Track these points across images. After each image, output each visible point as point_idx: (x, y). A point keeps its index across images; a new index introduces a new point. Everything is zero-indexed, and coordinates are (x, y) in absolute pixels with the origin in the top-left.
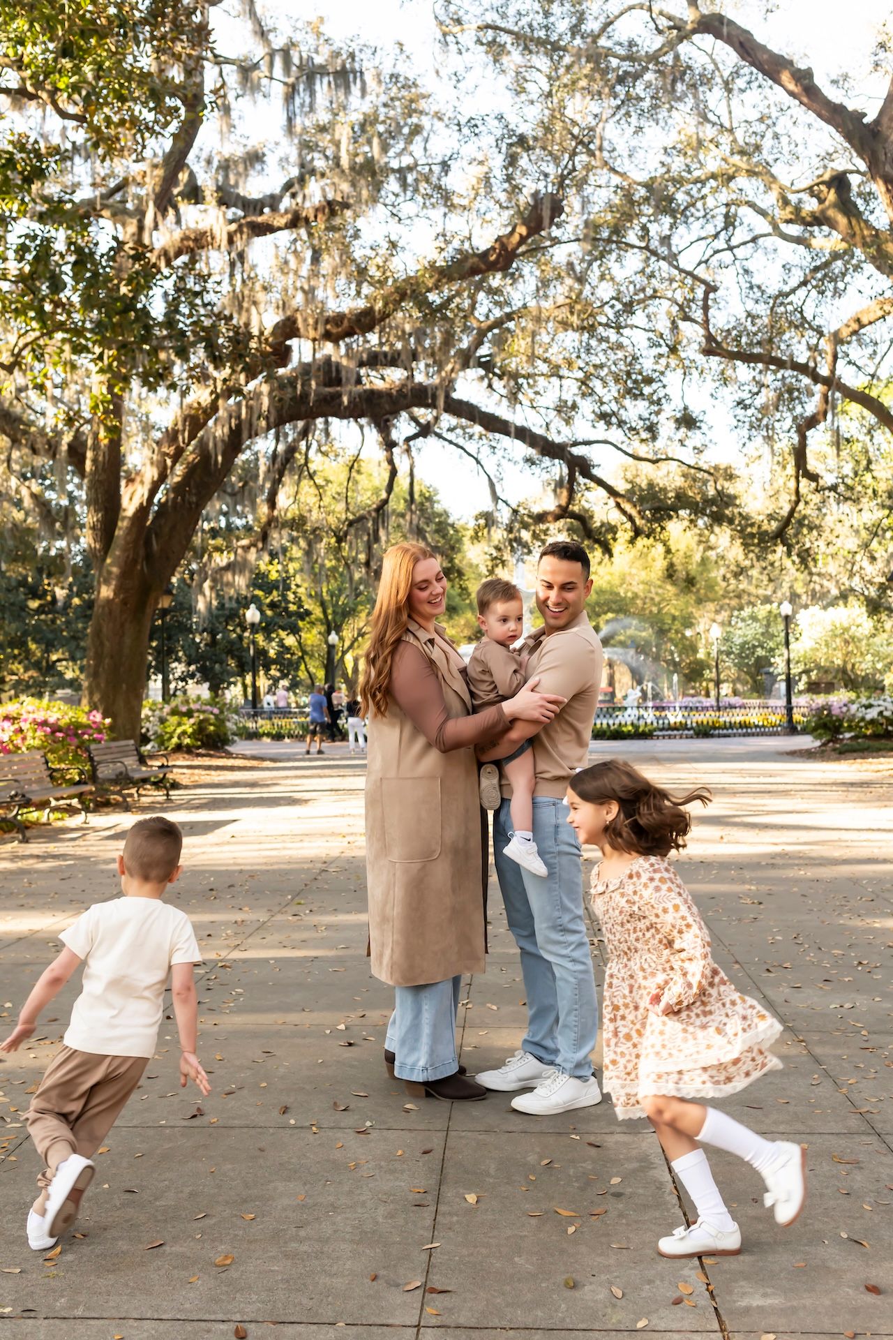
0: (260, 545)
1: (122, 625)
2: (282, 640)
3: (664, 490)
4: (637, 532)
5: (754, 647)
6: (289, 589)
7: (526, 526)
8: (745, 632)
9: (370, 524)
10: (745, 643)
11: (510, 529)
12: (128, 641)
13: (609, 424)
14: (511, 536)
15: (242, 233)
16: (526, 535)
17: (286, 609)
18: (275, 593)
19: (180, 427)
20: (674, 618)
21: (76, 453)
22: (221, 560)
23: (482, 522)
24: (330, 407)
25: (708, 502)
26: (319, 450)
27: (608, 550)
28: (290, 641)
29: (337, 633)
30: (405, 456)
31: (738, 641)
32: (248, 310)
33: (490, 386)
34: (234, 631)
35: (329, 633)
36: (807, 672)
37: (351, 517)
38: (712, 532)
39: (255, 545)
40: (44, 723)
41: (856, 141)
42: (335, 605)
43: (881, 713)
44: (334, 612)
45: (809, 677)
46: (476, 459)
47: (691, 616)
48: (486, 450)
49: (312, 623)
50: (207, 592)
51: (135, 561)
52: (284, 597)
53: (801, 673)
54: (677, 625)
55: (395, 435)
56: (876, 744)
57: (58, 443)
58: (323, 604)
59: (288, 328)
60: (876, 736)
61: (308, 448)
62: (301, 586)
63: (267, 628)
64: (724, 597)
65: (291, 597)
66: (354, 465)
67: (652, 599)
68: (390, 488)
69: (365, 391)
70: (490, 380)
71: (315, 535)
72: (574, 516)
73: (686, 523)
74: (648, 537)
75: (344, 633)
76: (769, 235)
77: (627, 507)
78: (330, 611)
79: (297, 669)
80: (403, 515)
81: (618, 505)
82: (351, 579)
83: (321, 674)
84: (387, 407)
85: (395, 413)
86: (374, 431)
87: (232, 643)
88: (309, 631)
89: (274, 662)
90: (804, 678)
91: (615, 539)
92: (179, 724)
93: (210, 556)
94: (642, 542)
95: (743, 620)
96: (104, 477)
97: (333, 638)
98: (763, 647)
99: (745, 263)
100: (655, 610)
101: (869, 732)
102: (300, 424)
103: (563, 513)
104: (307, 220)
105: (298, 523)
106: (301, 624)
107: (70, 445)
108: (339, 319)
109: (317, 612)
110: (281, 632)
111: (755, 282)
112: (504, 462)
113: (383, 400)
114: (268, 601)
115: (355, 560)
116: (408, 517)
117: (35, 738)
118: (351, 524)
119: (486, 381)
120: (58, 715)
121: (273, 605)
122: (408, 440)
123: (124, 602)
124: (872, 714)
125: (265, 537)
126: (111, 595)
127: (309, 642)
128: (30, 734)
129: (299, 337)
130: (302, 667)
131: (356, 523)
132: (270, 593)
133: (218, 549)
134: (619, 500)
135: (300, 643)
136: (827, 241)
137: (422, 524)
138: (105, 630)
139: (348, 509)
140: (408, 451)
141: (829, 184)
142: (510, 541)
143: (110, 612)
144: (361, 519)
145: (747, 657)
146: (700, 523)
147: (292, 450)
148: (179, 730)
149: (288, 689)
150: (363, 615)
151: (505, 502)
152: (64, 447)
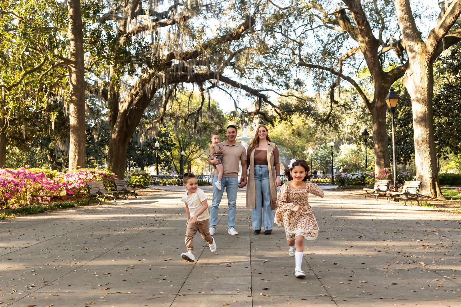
0: (160, 121)
1: (119, 147)
2: (165, 153)
3: (291, 105)
4: (282, 119)
5: (326, 157)
6: (168, 136)
7: (246, 117)
8: (322, 152)
9: (196, 115)
10: (323, 156)
11: (241, 117)
12: (121, 152)
13: (273, 84)
14: (242, 119)
15: (157, 26)
16: (246, 119)
17: (167, 143)
18: (163, 138)
19: (138, 85)
20: (299, 147)
21: (105, 93)
22: (148, 126)
23: (232, 115)
24: (184, 79)
25: (306, 109)
26: (179, 91)
27: (273, 125)
28: (168, 154)
29: (184, 151)
30: (207, 94)
31: (320, 155)
32: (159, 51)
33: (235, 71)
34: (149, 150)
35: (181, 151)
36: (343, 166)
37: (190, 113)
38: (307, 119)
39: (158, 122)
40: (102, 174)
41: (345, 1)
42: (184, 142)
43: (357, 177)
44: (183, 144)
45: (344, 167)
46: (230, 95)
47: (304, 147)
48: (234, 92)
49: (176, 148)
50: (143, 137)
51: (123, 127)
52: (167, 139)
53: (341, 166)
54: (300, 150)
55: (204, 87)
56: (355, 186)
57: (99, 90)
58: (179, 141)
59: (171, 56)
60: (356, 184)
61: (176, 90)
62: (173, 135)
63: (161, 149)
64: (316, 140)
65: (169, 139)
66: (191, 96)
67: (291, 141)
68: (202, 103)
69: (195, 74)
70: (235, 70)
71: (178, 118)
72: (261, 113)
73: (298, 116)
74: (285, 120)
75: (187, 151)
76: (323, 26)
77: (278, 111)
78: (182, 144)
79: (171, 163)
80: (206, 112)
81: (275, 110)
82: (189, 133)
83: (178, 165)
84: (201, 79)
85: (204, 81)
86: (197, 86)
87: (149, 154)
88: (174, 150)
89: (163, 161)
90: (342, 168)
91: (275, 121)
92: (135, 178)
93: (144, 126)
94: (283, 122)
95: (322, 148)
96: (113, 101)
97: (183, 153)
98: (328, 157)
99: (317, 33)
100: (292, 144)
101: (354, 183)
102: (174, 84)
103: (257, 112)
104: (177, 22)
105: (172, 115)
106: (172, 148)
107: (102, 90)
108: (187, 53)
109: (178, 144)
110: (165, 151)
111: (320, 39)
112: (239, 95)
113: (200, 77)
114: (161, 140)
115: (190, 127)
116: (208, 113)
117: (99, 178)
118: (190, 115)
119: (233, 70)
120: (105, 172)
121: (162, 142)
122: (208, 88)
123: (119, 140)
124: (354, 177)
125: (162, 119)
126: (115, 137)
127: (175, 154)
128: (98, 177)
129: (175, 59)
130: (172, 163)
131: (191, 115)
132: (162, 138)
133: (147, 123)
134: (276, 108)
135: (171, 154)
136: (339, 29)
137: (213, 116)
138: (113, 148)
139: (188, 110)
140: (208, 92)
141: (339, 12)
142: (241, 121)
143: (115, 143)
144: (193, 114)
145: (323, 160)
146: (303, 116)
147: (171, 91)
148: (135, 180)
149: (167, 171)
150: (193, 145)
151: (239, 108)
152: (101, 91)
